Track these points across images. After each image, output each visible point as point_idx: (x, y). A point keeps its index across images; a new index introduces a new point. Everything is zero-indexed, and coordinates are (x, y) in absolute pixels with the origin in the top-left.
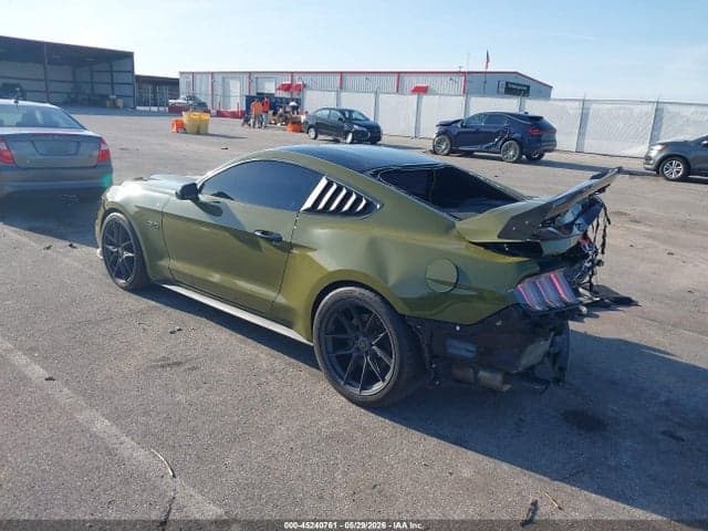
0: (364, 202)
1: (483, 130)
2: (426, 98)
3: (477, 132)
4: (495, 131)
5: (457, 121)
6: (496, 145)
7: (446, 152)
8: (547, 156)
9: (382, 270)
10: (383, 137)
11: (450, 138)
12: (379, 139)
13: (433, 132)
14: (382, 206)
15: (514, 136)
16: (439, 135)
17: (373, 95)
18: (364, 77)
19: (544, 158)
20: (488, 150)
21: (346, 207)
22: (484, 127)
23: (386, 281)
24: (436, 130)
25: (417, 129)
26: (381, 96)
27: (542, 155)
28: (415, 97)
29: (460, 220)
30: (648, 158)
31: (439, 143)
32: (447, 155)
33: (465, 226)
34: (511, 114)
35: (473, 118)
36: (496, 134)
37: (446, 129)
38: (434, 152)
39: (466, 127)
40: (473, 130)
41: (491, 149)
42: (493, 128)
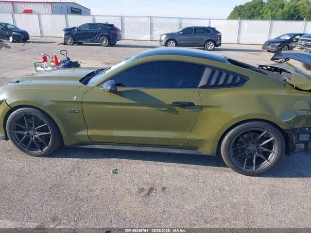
1: (89, 32)
3: (86, 33)
4: (95, 32)
5: (74, 28)
6: (96, 39)
7: (71, 44)
8: (118, 43)
10: (30, 38)
11: (72, 36)
12: (28, 39)
15: (104, 34)
16: (65, 35)
19: (116, 44)
20: (93, 41)
22: (89, 30)
24: (64, 33)
25: (41, 32)
27: (115, 42)
30: (161, 41)
31: (67, 39)
32: (72, 45)
34: (101, 24)
36: (96, 34)
37: (69, 32)
38: (65, 44)
39: (79, 31)
40: (84, 32)
41: (95, 41)
42: (93, 31)
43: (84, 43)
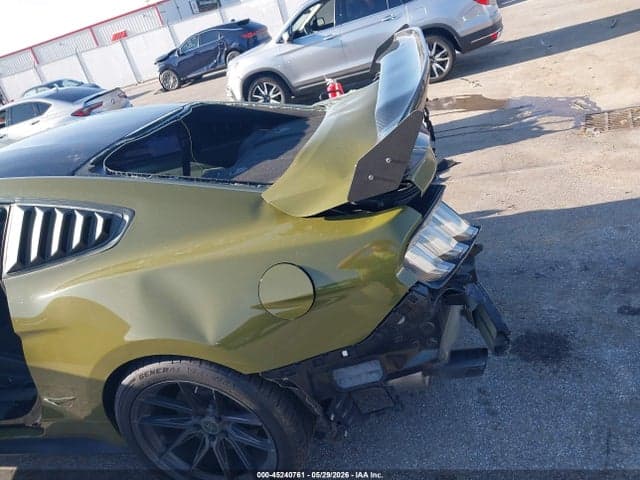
0: (100, 221)
1: (202, 51)
2: (130, 42)
3: (197, 55)
4: (213, 48)
5: (172, 52)
6: (220, 61)
7: (176, 85)
9: (185, 322)
11: (173, 71)
13: (154, 71)
14: (133, 214)
15: (232, 46)
16: (161, 71)
17: (75, 58)
18: (57, 43)
20: (213, 69)
21: (76, 239)
22: (200, 48)
23: (202, 337)
24: (157, 68)
25: (136, 75)
26: (84, 56)
28: (118, 44)
29: (265, 185)
31: (166, 79)
32: (179, 87)
33: (278, 196)
34: (220, 27)
35: (186, 43)
36: (215, 51)
37: (166, 63)
38: (166, 90)
39: (183, 55)
40: (192, 55)
41: (218, 67)
42: (210, 46)
43: (205, 76)
